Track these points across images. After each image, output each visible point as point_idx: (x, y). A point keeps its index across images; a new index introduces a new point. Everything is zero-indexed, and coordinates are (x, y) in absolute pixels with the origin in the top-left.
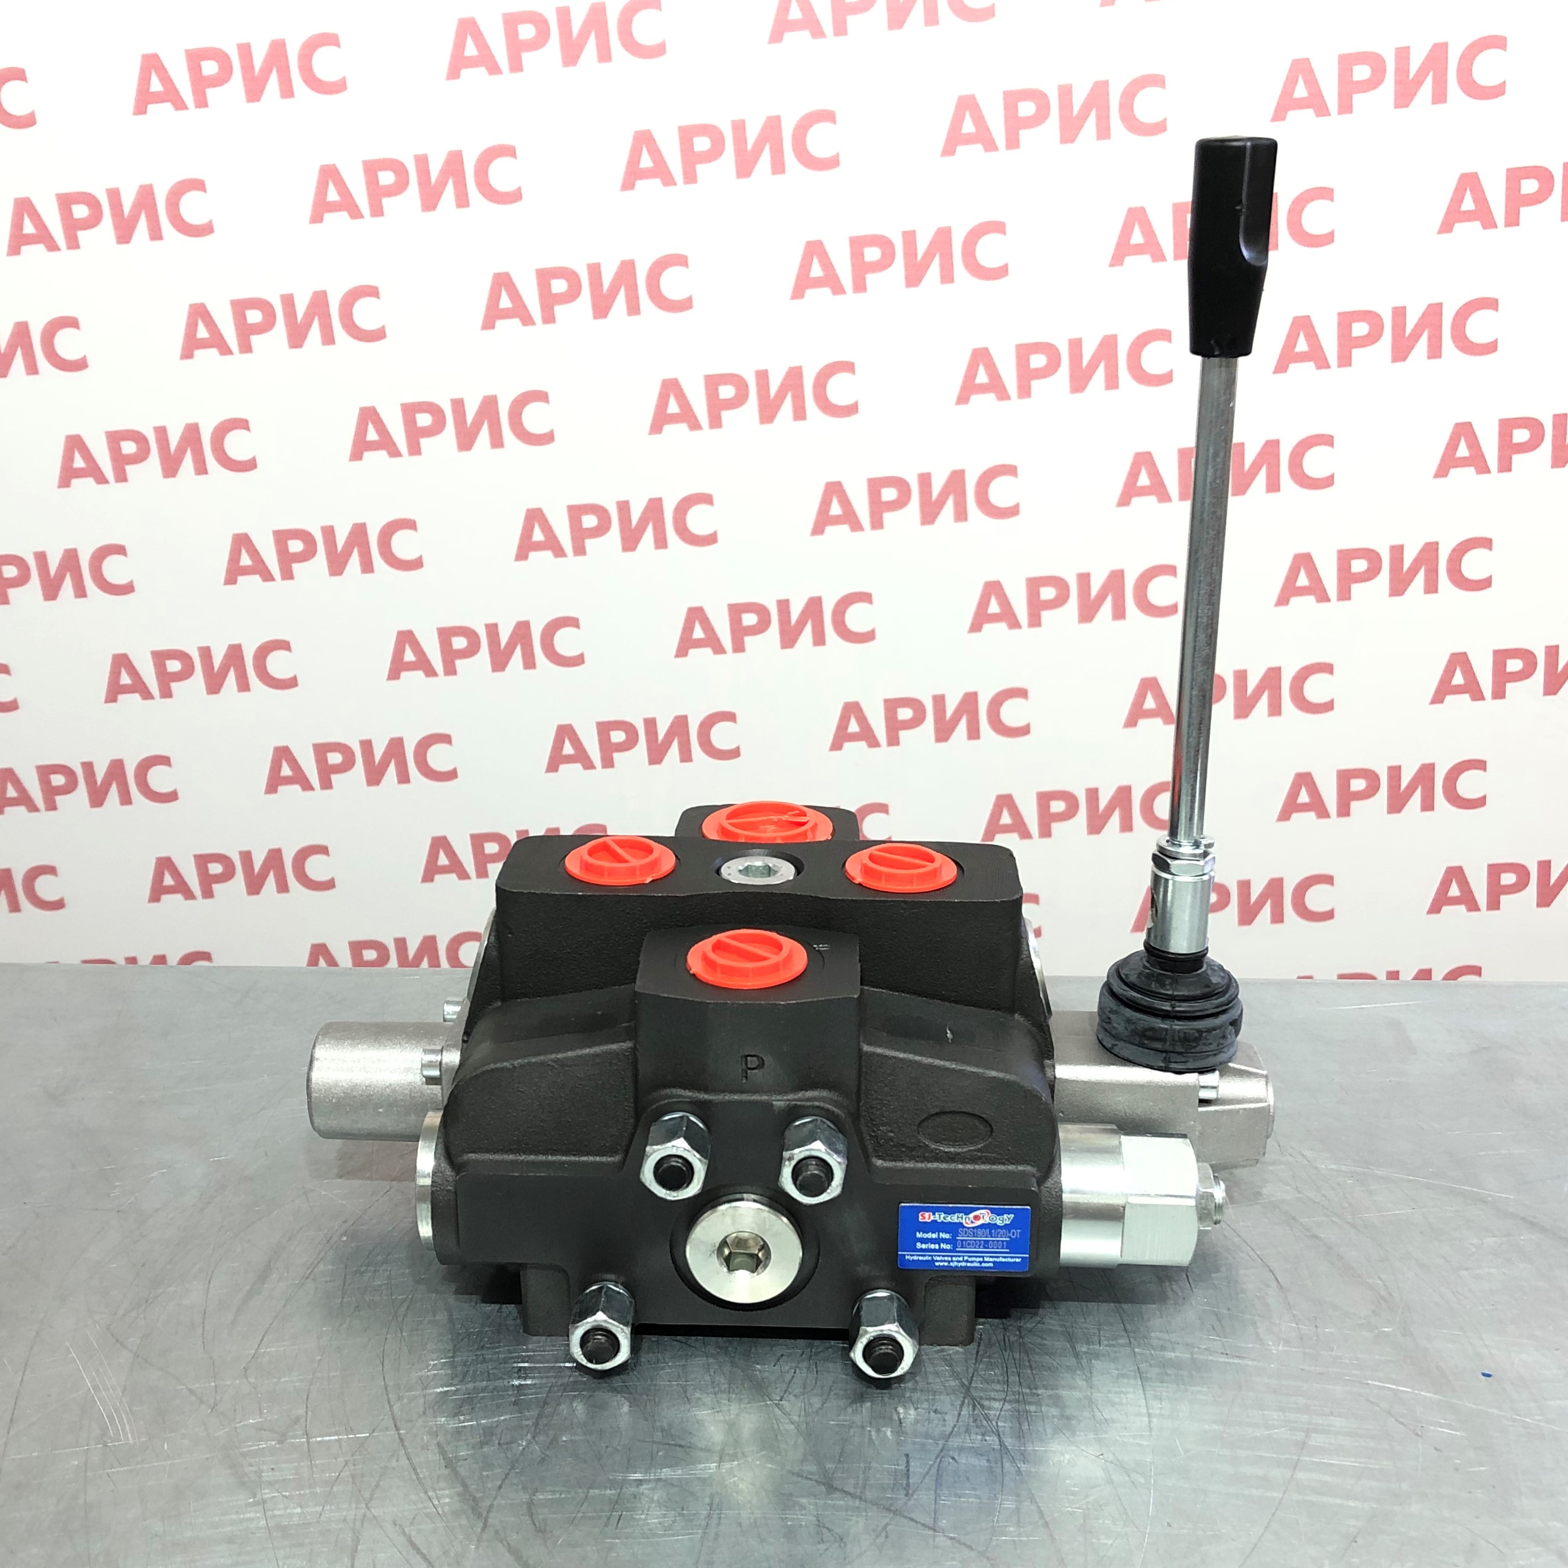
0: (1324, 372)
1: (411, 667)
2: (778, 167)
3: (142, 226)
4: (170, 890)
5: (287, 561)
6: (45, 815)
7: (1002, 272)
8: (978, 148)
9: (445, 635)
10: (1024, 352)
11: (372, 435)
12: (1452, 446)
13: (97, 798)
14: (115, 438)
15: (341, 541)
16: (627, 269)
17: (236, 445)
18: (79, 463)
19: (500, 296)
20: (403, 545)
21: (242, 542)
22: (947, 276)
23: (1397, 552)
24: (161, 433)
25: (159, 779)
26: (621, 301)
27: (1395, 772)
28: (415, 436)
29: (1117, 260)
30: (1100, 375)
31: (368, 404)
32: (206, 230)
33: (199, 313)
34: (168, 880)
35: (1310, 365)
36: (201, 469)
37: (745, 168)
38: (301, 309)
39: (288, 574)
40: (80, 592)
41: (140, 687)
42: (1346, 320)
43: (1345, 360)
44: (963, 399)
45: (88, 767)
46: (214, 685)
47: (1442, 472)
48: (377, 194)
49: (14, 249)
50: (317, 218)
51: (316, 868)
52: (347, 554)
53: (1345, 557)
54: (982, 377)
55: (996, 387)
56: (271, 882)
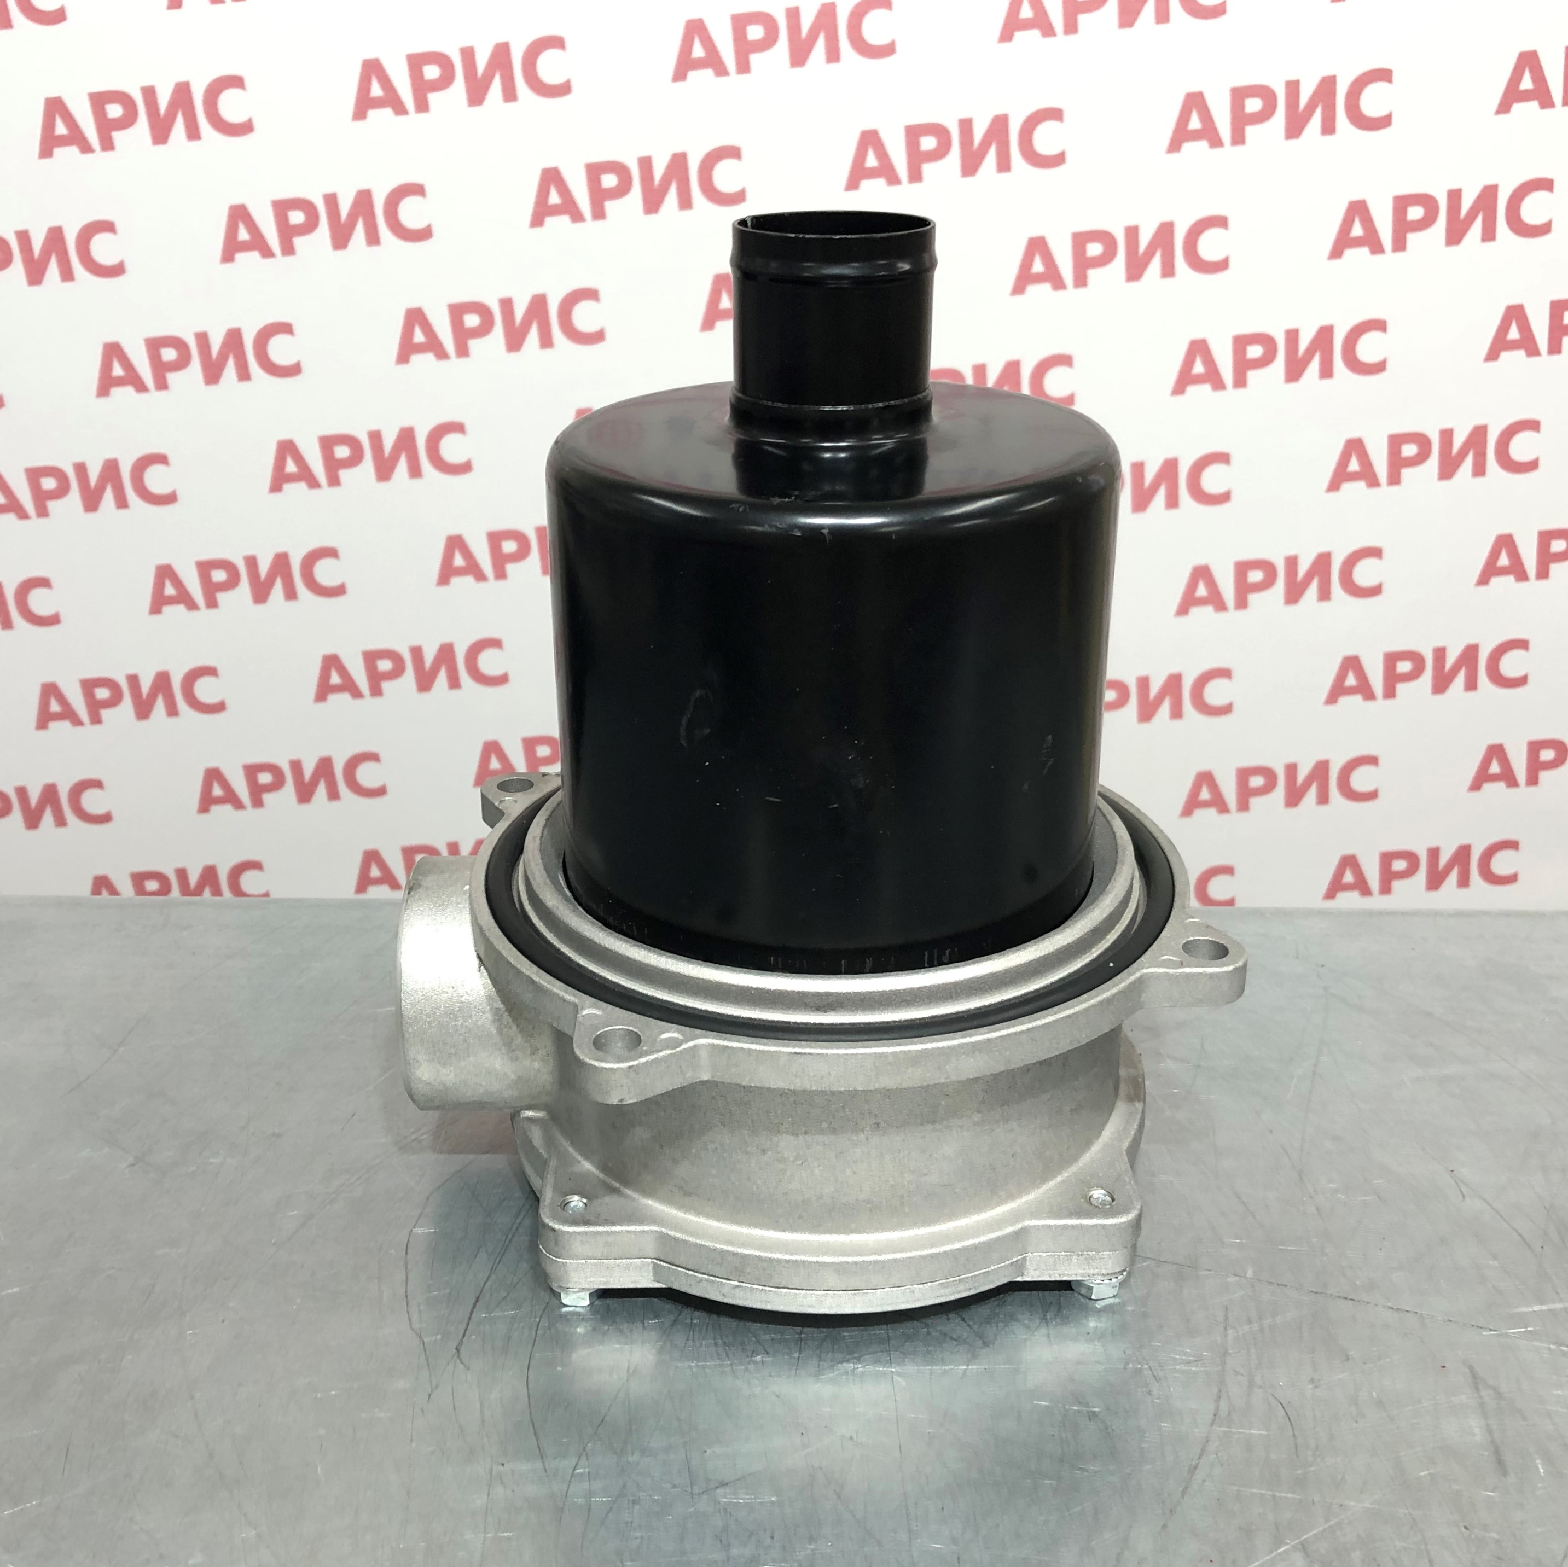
0: (1379, 257)
1: (460, 572)
2: (833, 55)
3: (179, 126)
4: (219, 801)
5: (334, 467)
6: (89, 729)
7: (1058, 160)
8: (1035, 33)
9: (495, 539)
10: (1080, 240)
11: (419, 337)
12: (1503, 328)
13: (143, 710)
14: (154, 345)
15: (388, 443)
16: (679, 162)
17: (280, 350)
18: (118, 371)
19: (548, 192)
20: (452, 448)
21: (287, 449)
22: (1004, 165)
23: (1447, 435)
24: (202, 338)
25: (205, 690)
26: (672, 197)
27: (1440, 653)
28: (463, 337)
29: (1175, 146)
30: (1156, 263)
31: (414, 304)
32: (245, 128)
33: (239, 214)
34: (217, 791)
35: (1365, 251)
36: (244, 374)
37: (799, 56)
38: (345, 209)
39: (334, 481)
40: (122, 503)
41: (184, 598)
42: (1401, 203)
43: (1400, 245)
44: (1019, 289)
45: (133, 680)
46: (261, 593)
47: (1493, 355)
48: (422, 90)
49: (46, 151)
50: (360, 114)
51: (367, 775)
52: (394, 459)
53: (1396, 441)
54: (1038, 267)
55: (1053, 277)
56: (321, 790)
